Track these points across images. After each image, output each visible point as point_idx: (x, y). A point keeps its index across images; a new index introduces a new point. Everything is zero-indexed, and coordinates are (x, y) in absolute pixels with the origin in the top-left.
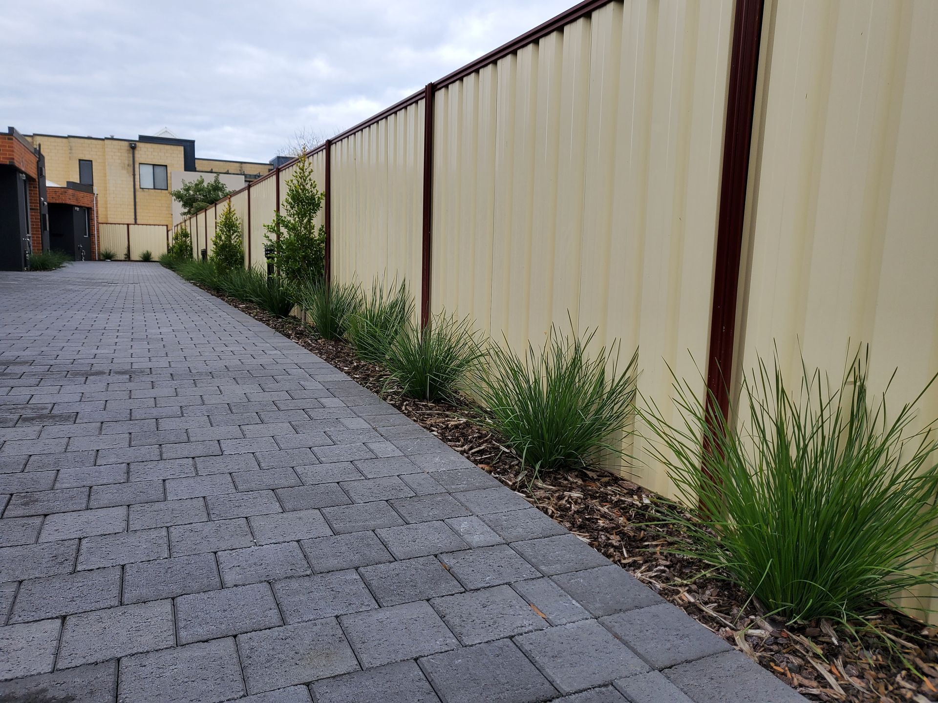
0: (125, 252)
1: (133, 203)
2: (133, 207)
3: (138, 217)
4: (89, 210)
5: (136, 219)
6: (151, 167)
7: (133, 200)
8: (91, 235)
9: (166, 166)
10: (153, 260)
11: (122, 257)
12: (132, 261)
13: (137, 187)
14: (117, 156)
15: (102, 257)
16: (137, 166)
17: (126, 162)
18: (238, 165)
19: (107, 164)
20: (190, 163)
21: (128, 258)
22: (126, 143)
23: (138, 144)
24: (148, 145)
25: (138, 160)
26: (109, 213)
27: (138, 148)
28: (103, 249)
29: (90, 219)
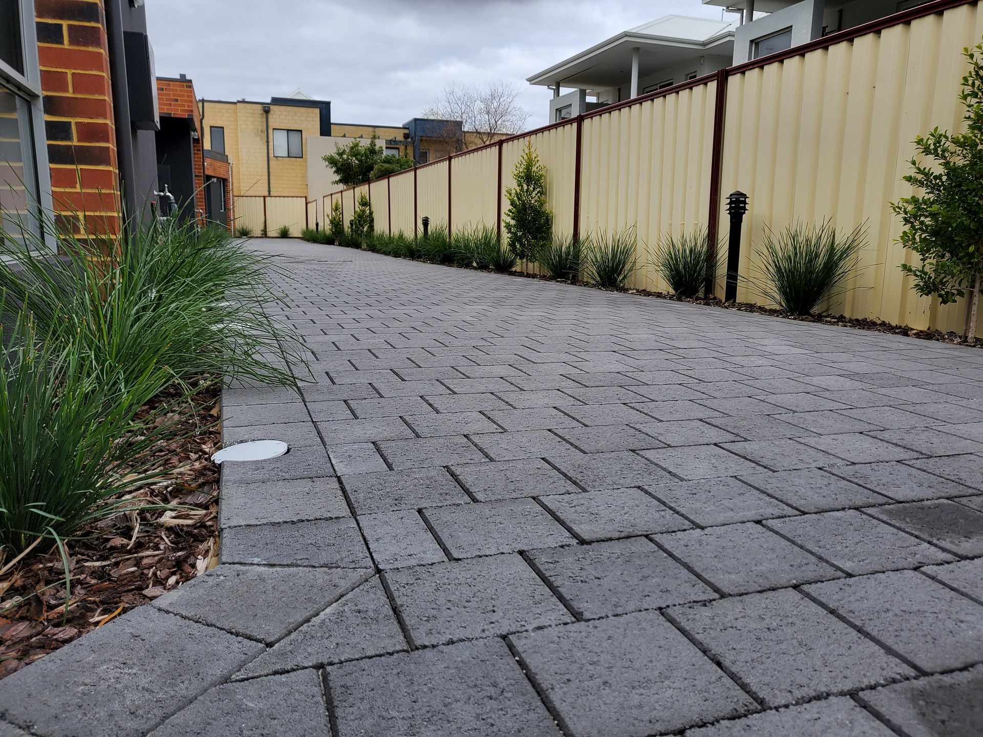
0: (262, 227)
1: (267, 174)
2: (266, 178)
3: (271, 189)
4: (224, 181)
5: (269, 191)
6: (286, 132)
7: (267, 170)
8: (227, 209)
9: (301, 131)
10: (291, 236)
11: (259, 234)
12: (269, 237)
13: (271, 155)
14: (250, 121)
15: (237, 234)
16: (271, 131)
17: (260, 128)
18: (371, 129)
19: (239, 130)
20: (326, 128)
21: (265, 235)
22: (260, 107)
23: (271, 106)
24: (283, 108)
25: (272, 124)
26: (242, 185)
27: (271, 112)
28: (238, 224)
29: (226, 192)
